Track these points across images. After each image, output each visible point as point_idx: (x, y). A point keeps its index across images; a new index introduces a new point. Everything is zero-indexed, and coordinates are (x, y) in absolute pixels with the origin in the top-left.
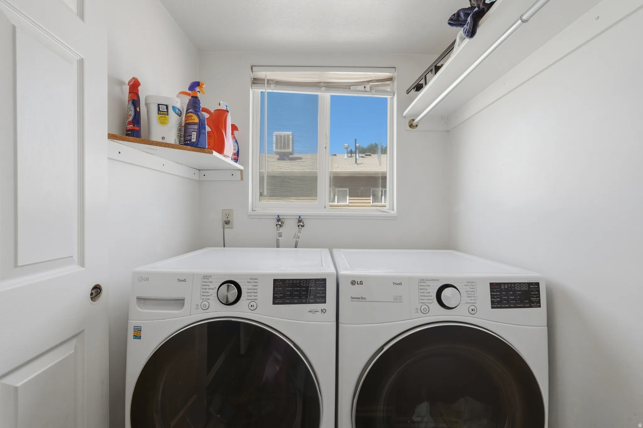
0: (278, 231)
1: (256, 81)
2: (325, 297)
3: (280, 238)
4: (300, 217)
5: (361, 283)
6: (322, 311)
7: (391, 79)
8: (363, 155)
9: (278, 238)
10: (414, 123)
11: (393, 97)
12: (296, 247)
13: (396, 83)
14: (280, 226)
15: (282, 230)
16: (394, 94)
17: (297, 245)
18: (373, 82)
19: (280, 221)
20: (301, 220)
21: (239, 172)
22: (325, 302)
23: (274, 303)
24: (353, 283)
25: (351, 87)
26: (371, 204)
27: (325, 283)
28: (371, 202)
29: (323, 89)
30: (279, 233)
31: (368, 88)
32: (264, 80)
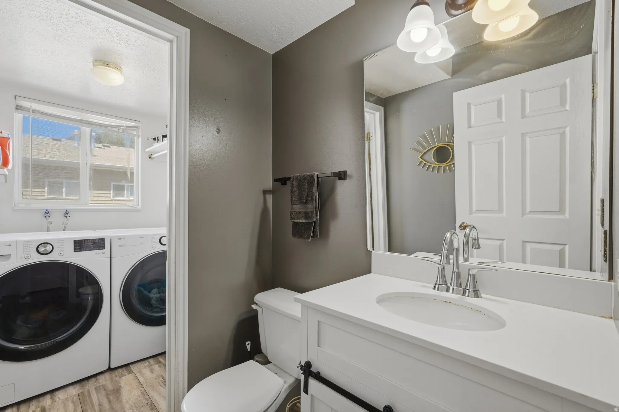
0: (48, 221)
1: (18, 108)
2: (104, 247)
3: (50, 225)
4: (67, 211)
5: (124, 239)
6: (103, 253)
7: (137, 127)
8: (100, 145)
9: (49, 225)
10: (153, 156)
11: (138, 138)
12: (64, 230)
13: (140, 130)
14: (49, 217)
15: (50, 220)
16: (139, 137)
17: (65, 229)
18: (125, 127)
19: (47, 213)
20: (68, 213)
21: (4, 176)
22: (104, 249)
23: (75, 251)
24: (120, 239)
25: (108, 128)
26: (112, 198)
27: (104, 240)
28: (112, 196)
29: (85, 125)
30: (49, 222)
31: (121, 131)
32: (29, 109)
